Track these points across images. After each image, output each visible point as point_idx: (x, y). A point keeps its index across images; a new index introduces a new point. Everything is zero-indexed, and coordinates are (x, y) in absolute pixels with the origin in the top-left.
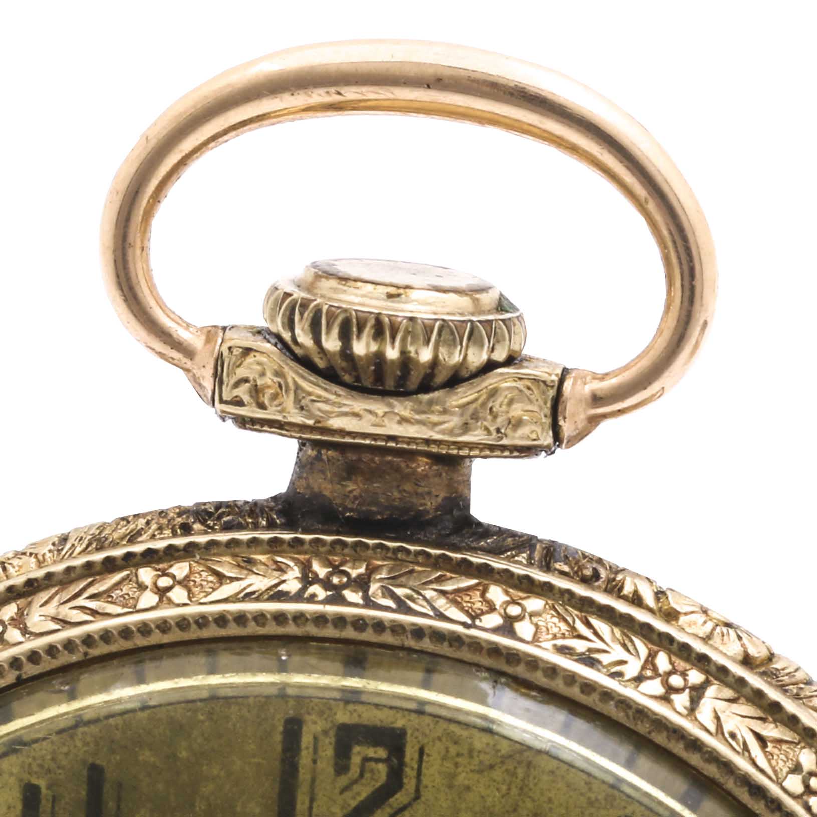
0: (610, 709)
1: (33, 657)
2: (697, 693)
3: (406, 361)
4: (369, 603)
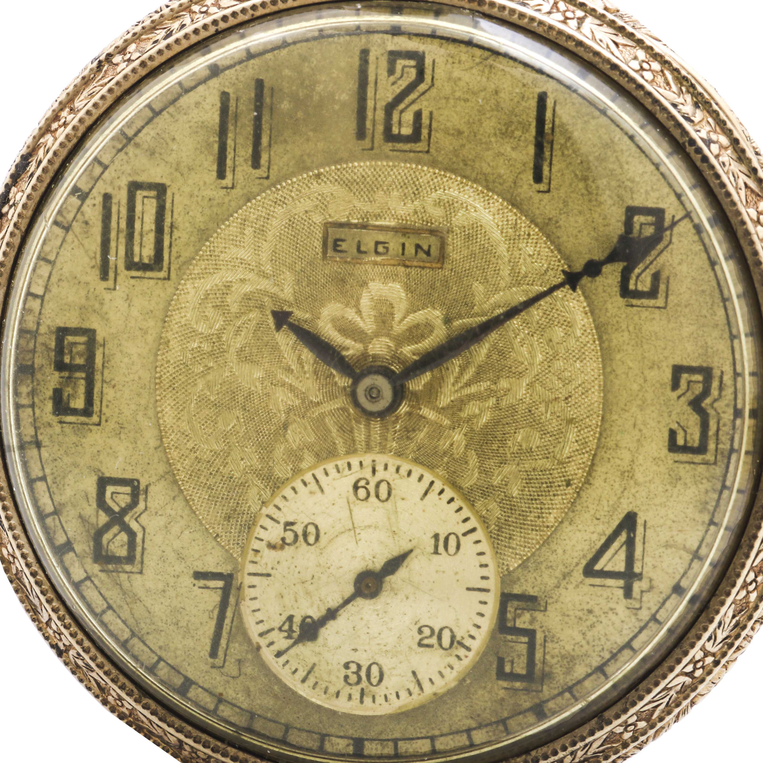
0: (534, 27)
1: (225, 18)
2: (581, 20)
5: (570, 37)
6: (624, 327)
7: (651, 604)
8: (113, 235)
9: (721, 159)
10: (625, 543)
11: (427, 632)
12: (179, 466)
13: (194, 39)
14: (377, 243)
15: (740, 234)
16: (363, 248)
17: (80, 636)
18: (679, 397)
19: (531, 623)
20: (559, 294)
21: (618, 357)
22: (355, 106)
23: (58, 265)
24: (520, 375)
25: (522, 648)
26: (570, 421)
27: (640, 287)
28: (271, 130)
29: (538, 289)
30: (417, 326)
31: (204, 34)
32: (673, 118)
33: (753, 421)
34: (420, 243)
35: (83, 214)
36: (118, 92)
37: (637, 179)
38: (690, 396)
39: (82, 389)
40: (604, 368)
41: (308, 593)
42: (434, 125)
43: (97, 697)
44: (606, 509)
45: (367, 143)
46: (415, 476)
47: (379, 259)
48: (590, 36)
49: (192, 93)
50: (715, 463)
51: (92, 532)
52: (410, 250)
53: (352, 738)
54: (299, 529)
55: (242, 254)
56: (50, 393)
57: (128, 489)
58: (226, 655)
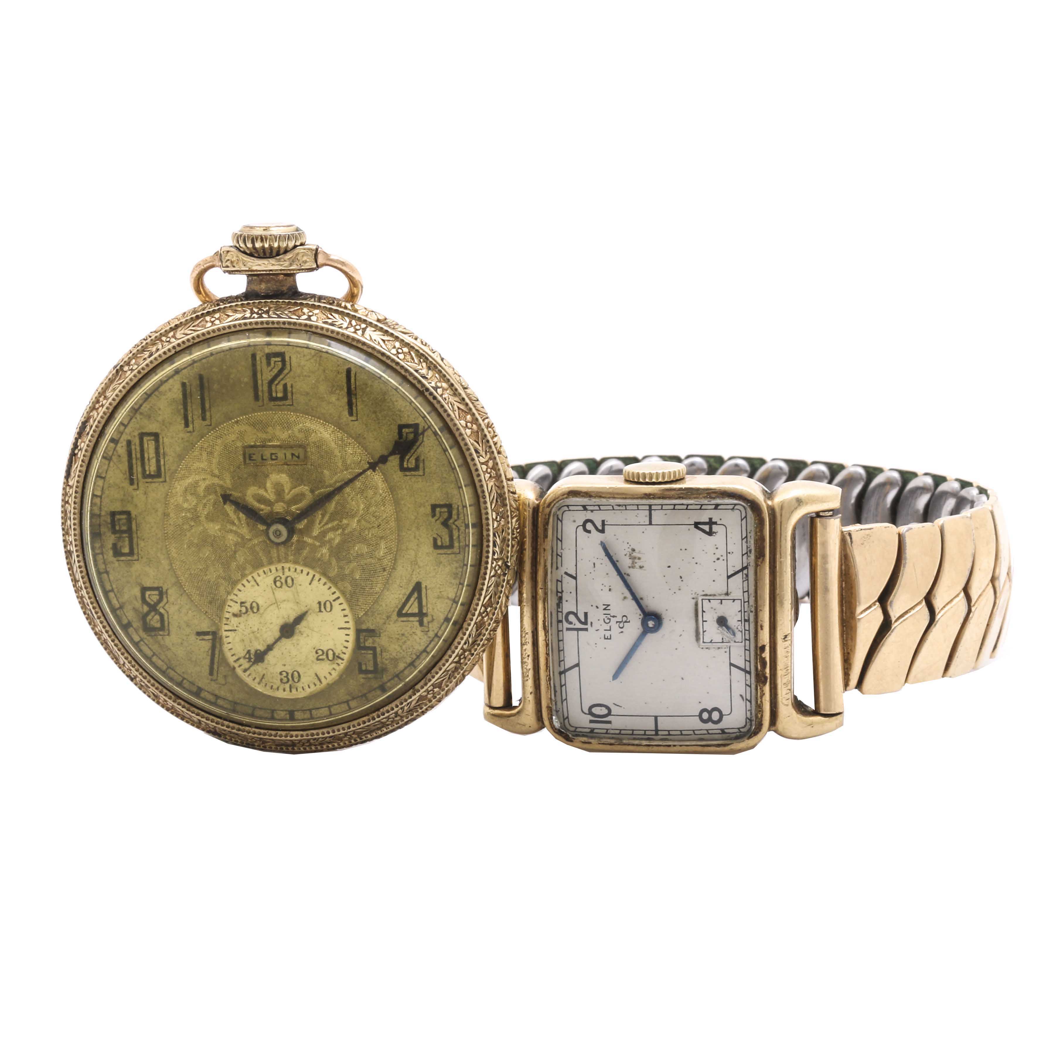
0: (339, 337)
1: (179, 345)
2: (364, 330)
3: (271, 248)
4: (269, 317)
5: (359, 341)
6: (404, 487)
7: (434, 628)
8: (134, 461)
9: (443, 396)
10: (416, 598)
11: (320, 652)
12: (182, 578)
13: (164, 357)
14: (272, 454)
15: (457, 434)
16: (264, 458)
17: (141, 670)
18: (436, 520)
19: (373, 643)
20: (369, 473)
21: (403, 502)
22: (251, 384)
23: (107, 478)
24: (353, 516)
25: (370, 657)
26: (382, 538)
27: (410, 466)
28: (210, 400)
29: (358, 471)
30: (297, 495)
31: (169, 354)
32: (416, 378)
33: (475, 530)
34: (293, 452)
35: (117, 452)
36: (128, 388)
37: (403, 410)
38: (441, 520)
39: (127, 543)
40: (396, 509)
41: (256, 638)
42: (294, 390)
43: (154, 700)
44: (405, 581)
45: (260, 403)
46: (305, 572)
47: (274, 462)
48: (369, 338)
49: (166, 384)
50: (459, 553)
51: (141, 616)
52: (289, 456)
53: (288, 711)
54: (248, 605)
55: (203, 465)
56: (110, 546)
57: (157, 592)
58: (217, 673)
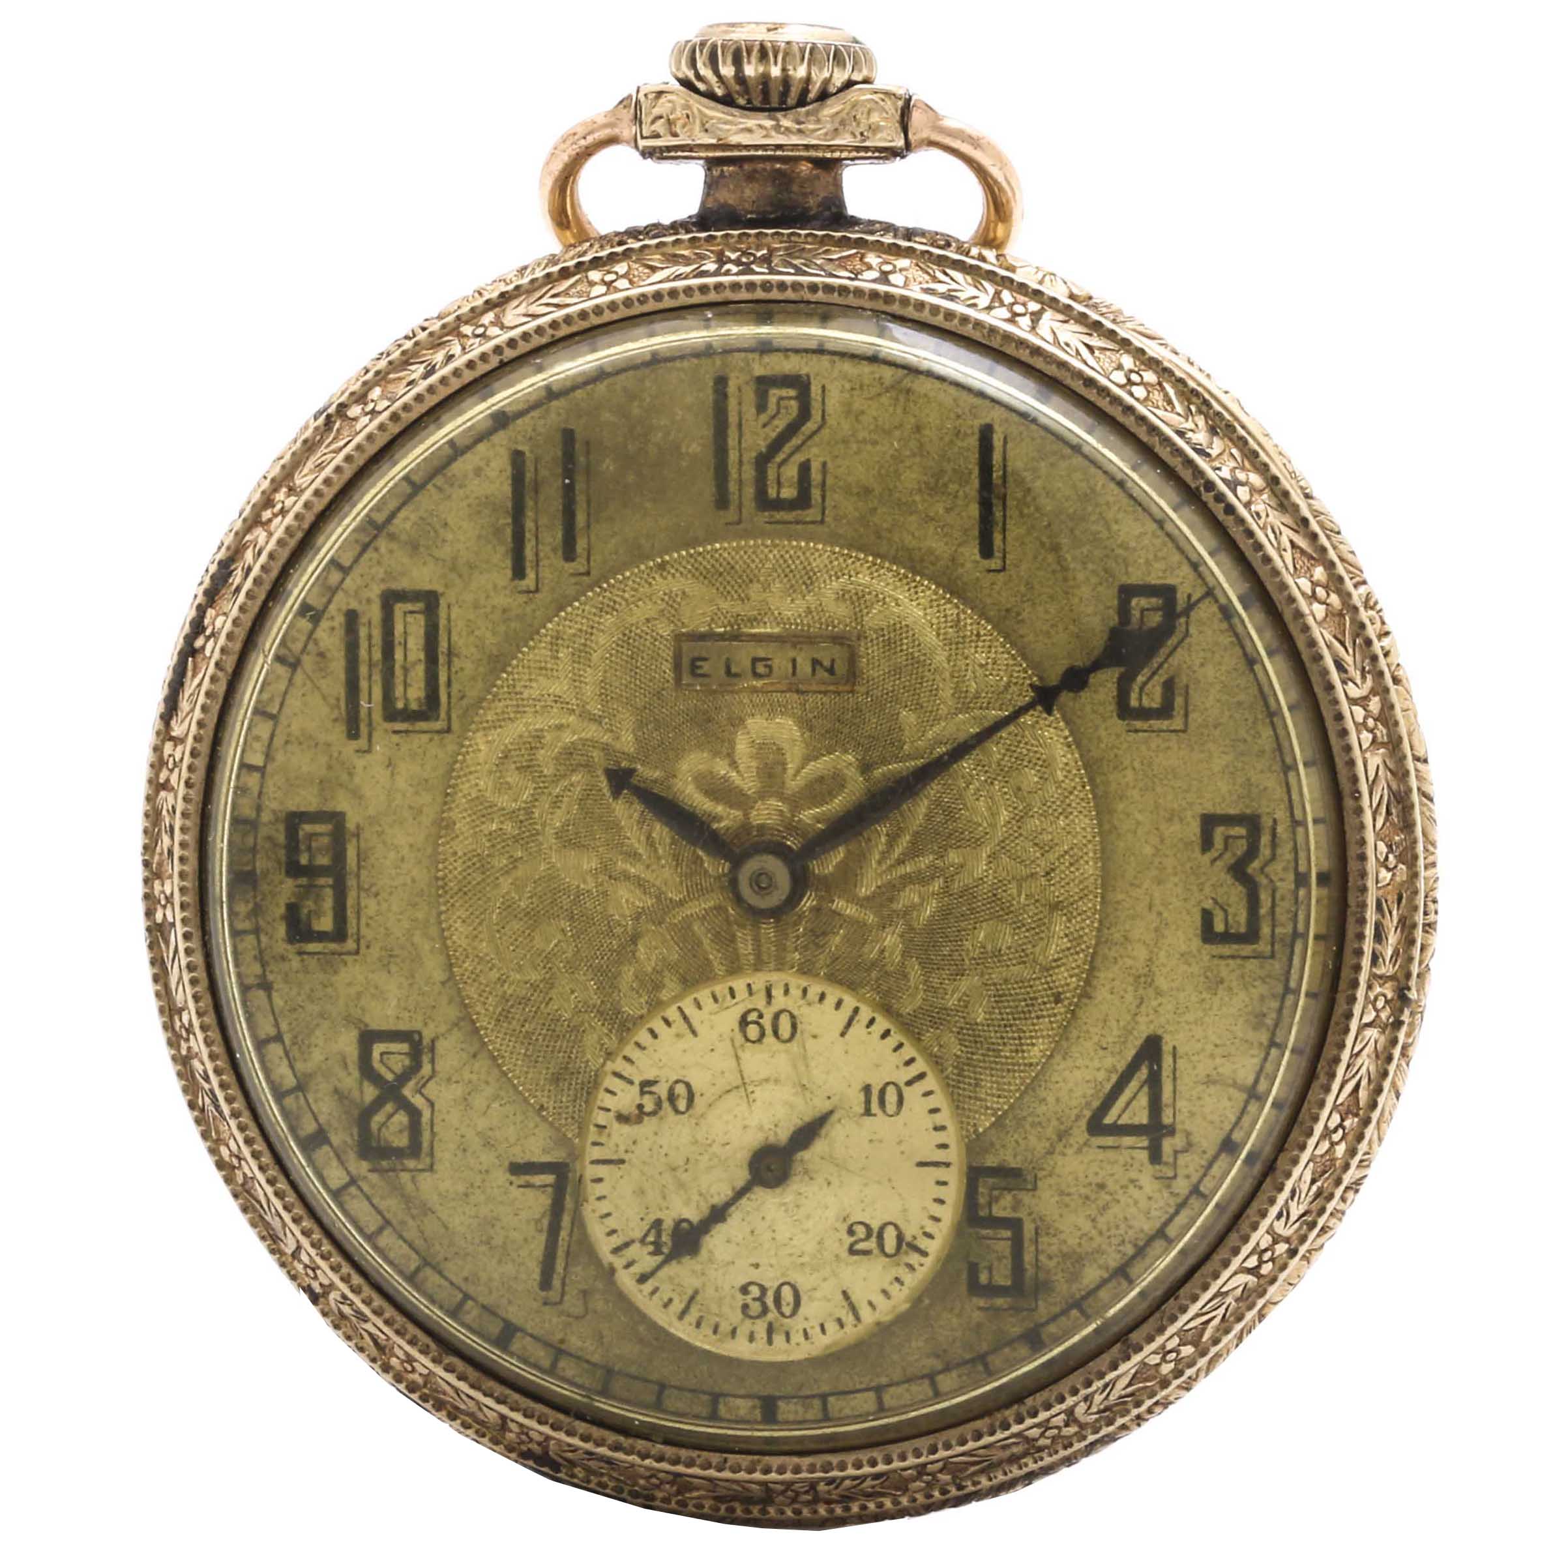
0: (968, 330)
1: (512, 343)
2: (1036, 317)
3: (786, 81)
4: (772, 271)
5: (1022, 343)
6: (1127, 763)
7: (1191, 1169)
8: (363, 670)
9: (1253, 508)
10: (1145, 1082)
11: (861, 1231)
12: (479, 1008)
13: (469, 376)
14: (755, 660)
15: (1288, 616)
16: (734, 670)
17: (346, 1269)
18: (1214, 861)
19: (1015, 1209)
20: (1027, 719)
21: (1121, 807)
22: (710, 459)
23: (283, 720)
24: (978, 843)
25: (1004, 1247)
26: (1055, 907)
27: (1146, 703)
28: (589, 502)
29: (995, 714)
30: (821, 779)
31: (482, 368)
32: (1179, 452)
33: (1325, 892)
34: (816, 656)
35: (316, 643)
36: (360, 460)
37: (1133, 544)
38: (1229, 859)
39: (328, 903)
40: (1100, 825)
41: (681, 1185)
42: (830, 481)
43: (374, 1360)
44: (1116, 1032)
45: (731, 515)
46: (831, 1000)
47: (758, 683)
48: (1050, 338)
49: (468, 456)
50: (1273, 956)
51: (356, 1113)
52: (805, 667)
53: (759, 1398)
54: (662, 1090)
55: (556, 688)
56: (282, 910)
57: (404, 1047)
58: (563, 1284)
